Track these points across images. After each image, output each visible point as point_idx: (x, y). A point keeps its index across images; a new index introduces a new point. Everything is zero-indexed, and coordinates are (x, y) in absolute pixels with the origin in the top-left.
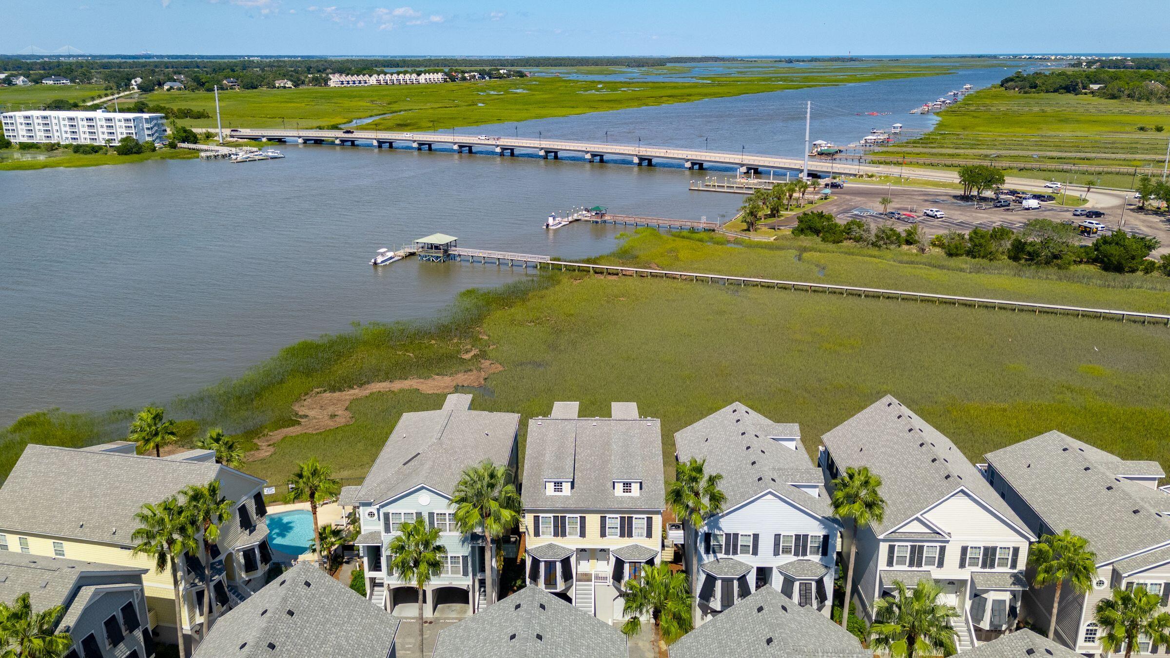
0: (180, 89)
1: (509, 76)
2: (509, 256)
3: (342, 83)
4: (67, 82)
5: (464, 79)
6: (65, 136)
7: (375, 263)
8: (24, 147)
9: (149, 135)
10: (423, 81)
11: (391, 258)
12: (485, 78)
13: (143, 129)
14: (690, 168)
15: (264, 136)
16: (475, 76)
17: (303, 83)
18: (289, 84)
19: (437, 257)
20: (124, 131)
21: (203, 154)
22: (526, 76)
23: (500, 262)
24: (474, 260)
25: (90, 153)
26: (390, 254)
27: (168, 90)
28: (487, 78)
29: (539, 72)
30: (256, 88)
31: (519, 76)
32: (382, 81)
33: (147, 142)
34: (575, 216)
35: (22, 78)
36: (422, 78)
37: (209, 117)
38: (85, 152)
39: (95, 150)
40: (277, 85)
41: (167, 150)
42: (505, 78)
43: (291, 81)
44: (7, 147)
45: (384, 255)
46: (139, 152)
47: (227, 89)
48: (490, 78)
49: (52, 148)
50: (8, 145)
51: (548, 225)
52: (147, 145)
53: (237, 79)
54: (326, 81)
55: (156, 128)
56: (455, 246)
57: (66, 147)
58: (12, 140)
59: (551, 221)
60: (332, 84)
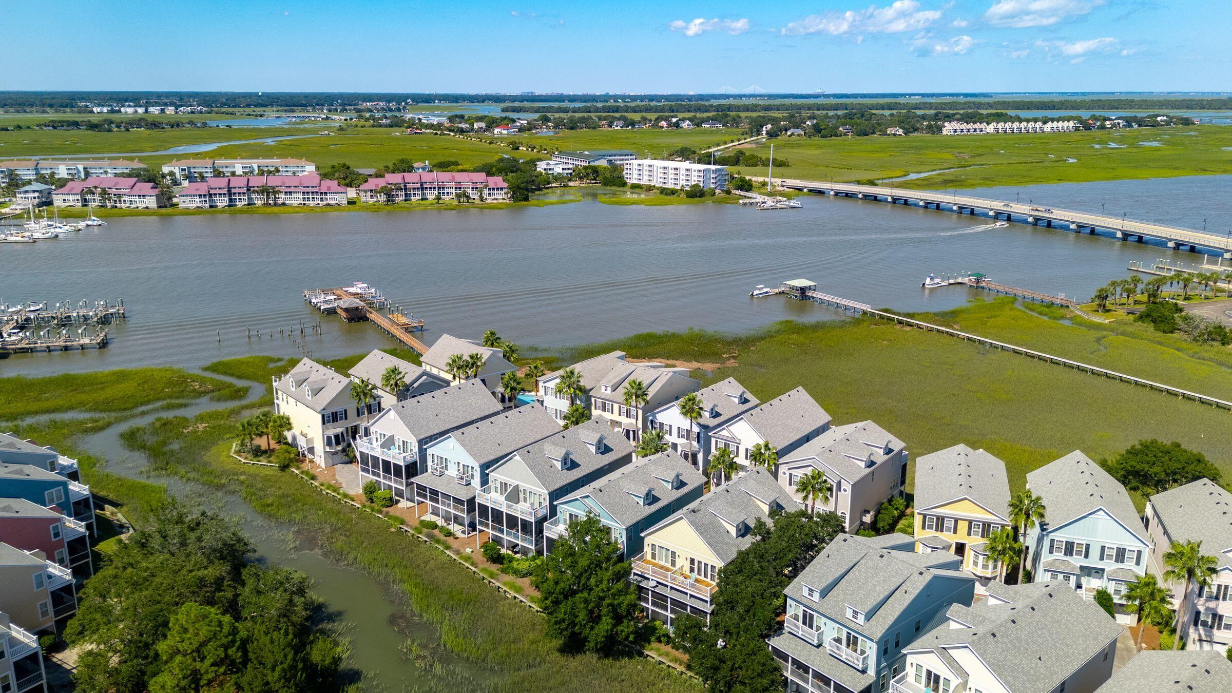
0: (799, 135)
1: (1168, 123)
2: (845, 302)
3: (955, 131)
4: (720, 126)
5: (1103, 127)
6: (659, 180)
7: (752, 294)
8: (634, 186)
9: (713, 183)
10: (1049, 130)
11: (767, 292)
12: (1132, 126)
13: (710, 179)
14: (1174, 248)
15: (805, 187)
16: (1119, 124)
17: (916, 130)
18: (900, 132)
19: (796, 297)
20: (696, 179)
21: (741, 201)
22: (1194, 124)
23: (838, 306)
24: (822, 302)
25: (670, 195)
26: (765, 290)
27: (790, 136)
28: (1135, 126)
29: (1219, 118)
30: (867, 135)
31: (1183, 124)
32: (1000, 130)
33: (710, 189)
34: (960, 280)
35: (688, 122)
36: (1048, 127)
37: (788, 166)
38: (667, 194)
39: (673, 192)
40: (888, 132)
41: (723, 195)
42: (1163, 125)
43: (903, 128)
44: (623, 186)
45: (760, 289)
46: (701, 196)
47: (841, 136)
48: (1140, 125)
49: (650, 188)
50: (624, 184)
51: (924, 284)
52: (709, 191)
53: (853, 127)
54: (940, 129)
55: (719, 178)
56: (815, 290)
57: (658, 188)
58: (628, 181)
59: (928, 281)
60: (945, 132)
